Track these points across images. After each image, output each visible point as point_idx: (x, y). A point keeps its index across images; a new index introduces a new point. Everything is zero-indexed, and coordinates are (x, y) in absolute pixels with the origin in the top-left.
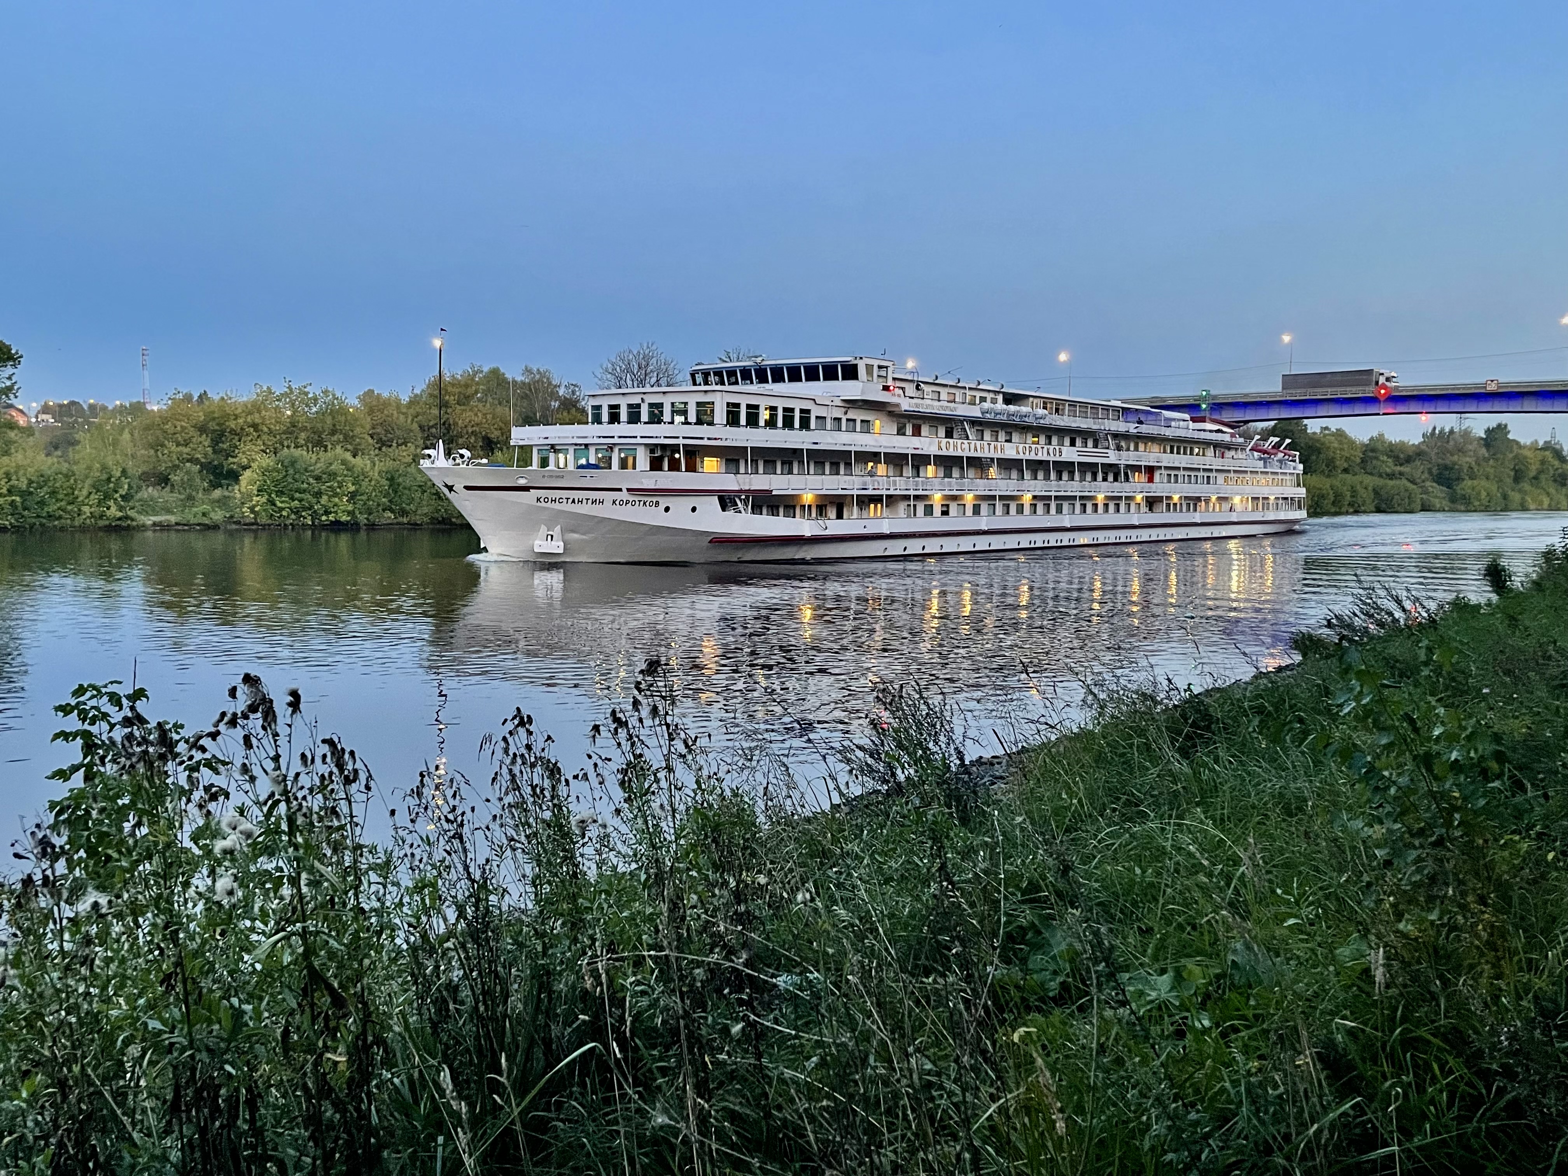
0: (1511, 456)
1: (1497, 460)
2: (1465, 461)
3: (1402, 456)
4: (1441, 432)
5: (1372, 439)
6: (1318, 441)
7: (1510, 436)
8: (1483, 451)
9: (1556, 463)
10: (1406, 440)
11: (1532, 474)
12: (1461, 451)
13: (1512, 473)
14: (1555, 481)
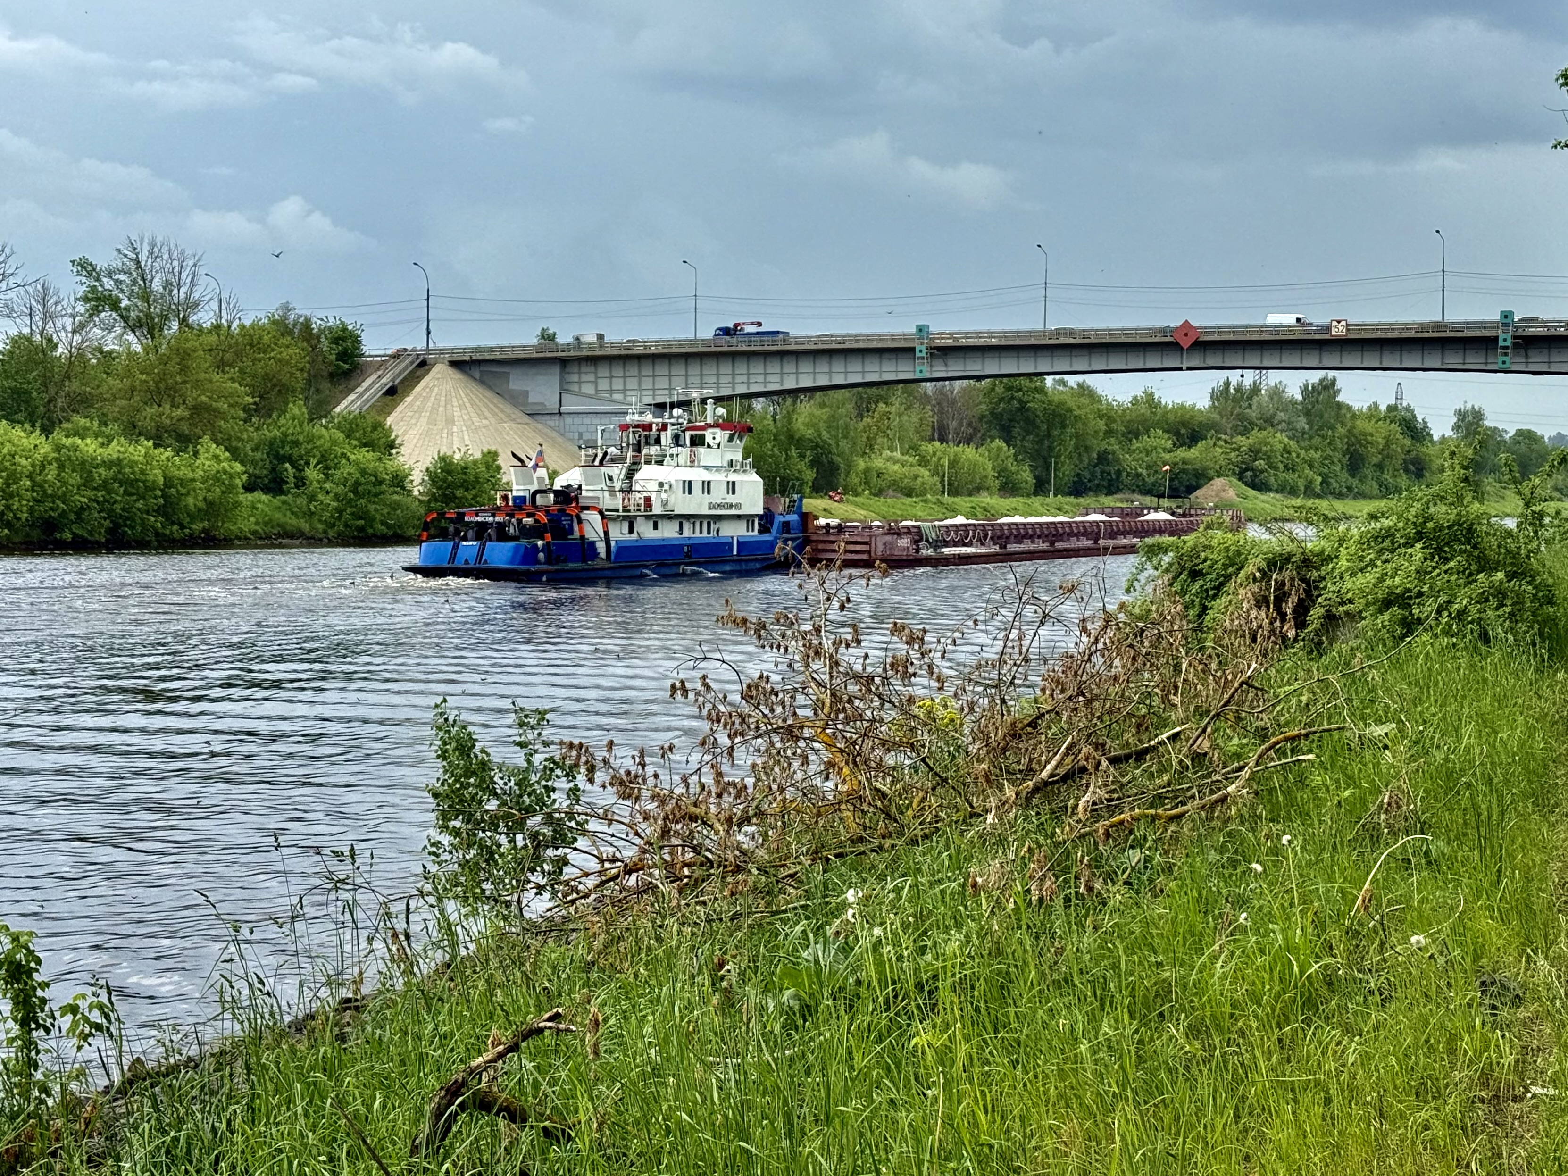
0: (1341, 430)
1: (1324, 437)
2: (1279, 439)
3: (1183, 431)
4: (1239, 389)
5: (1135, 401)
6: (1061, 404)
7: (1340, 398)
8: (1302, 423)
9: (1408, 442)
10: (1189, 403)
11: (1375, 460)
12: (1269, 422)
13: (1345, 460)
14: (1407, 471)
